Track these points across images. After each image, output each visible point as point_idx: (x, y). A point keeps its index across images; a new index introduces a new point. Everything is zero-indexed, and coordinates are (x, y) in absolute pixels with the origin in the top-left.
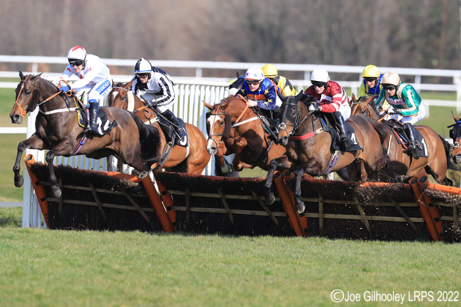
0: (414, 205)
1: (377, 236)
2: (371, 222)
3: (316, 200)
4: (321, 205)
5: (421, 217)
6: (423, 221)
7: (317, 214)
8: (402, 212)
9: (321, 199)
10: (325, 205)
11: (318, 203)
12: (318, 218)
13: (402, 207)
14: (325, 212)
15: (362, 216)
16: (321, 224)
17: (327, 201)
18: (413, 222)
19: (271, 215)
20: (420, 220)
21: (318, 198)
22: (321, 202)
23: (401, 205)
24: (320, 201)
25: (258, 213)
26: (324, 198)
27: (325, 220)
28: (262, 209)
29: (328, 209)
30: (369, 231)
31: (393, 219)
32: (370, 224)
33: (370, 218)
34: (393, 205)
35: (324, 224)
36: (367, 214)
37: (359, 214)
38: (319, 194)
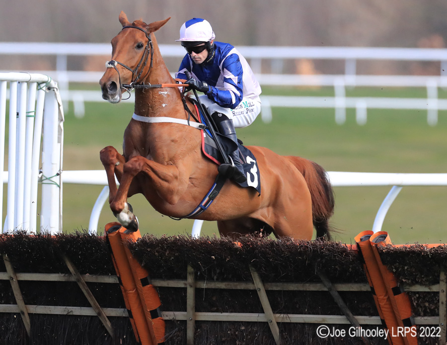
0: (365, 288)
2: (283, 326)
3: (180, 284)
4: (190, 292)
5: (376, 314)
6: (380, 323)
7: (184, 313)
8: (340, 302)
9: (190, 279)
10: (198, 292)
11: (185, 289)
12: (186, 321)
13: (342, 294)
14: (198, 308)
15: (269, 316)
16: (190, 333)
17: (204, 285)
18: (361, 325)
19: (100, 314)
21: (185, 278)
22: (191, 286)
23: (340, 290)
24: (188, 285)
25: (77, 311)
26: (197, 278)
27: (198, 324)
28: (85, 304)
29: (205, 302)
31: (325, 319)
32: (281, 332)
33: (280, 317)
34: (326, 289)
35: (195, 332)
36: (276, 309)
37: (262, 311)
38: (190, 269)
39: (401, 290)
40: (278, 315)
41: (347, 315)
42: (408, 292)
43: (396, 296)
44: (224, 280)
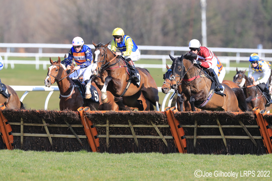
0: (81, 126)
1: (56, 148)
2: (53, 138)
3: (18, 124)
4: (22, 127)
5: (85, 135)
6: (86, 138)
7: (20, 133)
8: (73, 131)
9: (22, 122)
10: (24, 126)
11: (20, 126)
12: (20, 136)
13: (73, 128)
14: (24, 132)
15: (48, 135)
16: (22, 140)
17: (26, 124)
18: (80, 138)
20: (84, 137)
21: (20, 122)
22: (22, 125)
23: (72, 127)
26: (24, 122)
27: (24, 137)
29: (26, 129)
30: (52, 144)
31: (67, 136)
32: (53, 140)
33: (52, 135)
34: (68, 126)
35: (23, 140)
36: (50, 133)
37: (46, 133)
38: (22, 119)
39: (94, 126)
40: (51, 135)
41: (75, 135)
42: (96, 127)
43: (92, 128)
44: (33, 123)
